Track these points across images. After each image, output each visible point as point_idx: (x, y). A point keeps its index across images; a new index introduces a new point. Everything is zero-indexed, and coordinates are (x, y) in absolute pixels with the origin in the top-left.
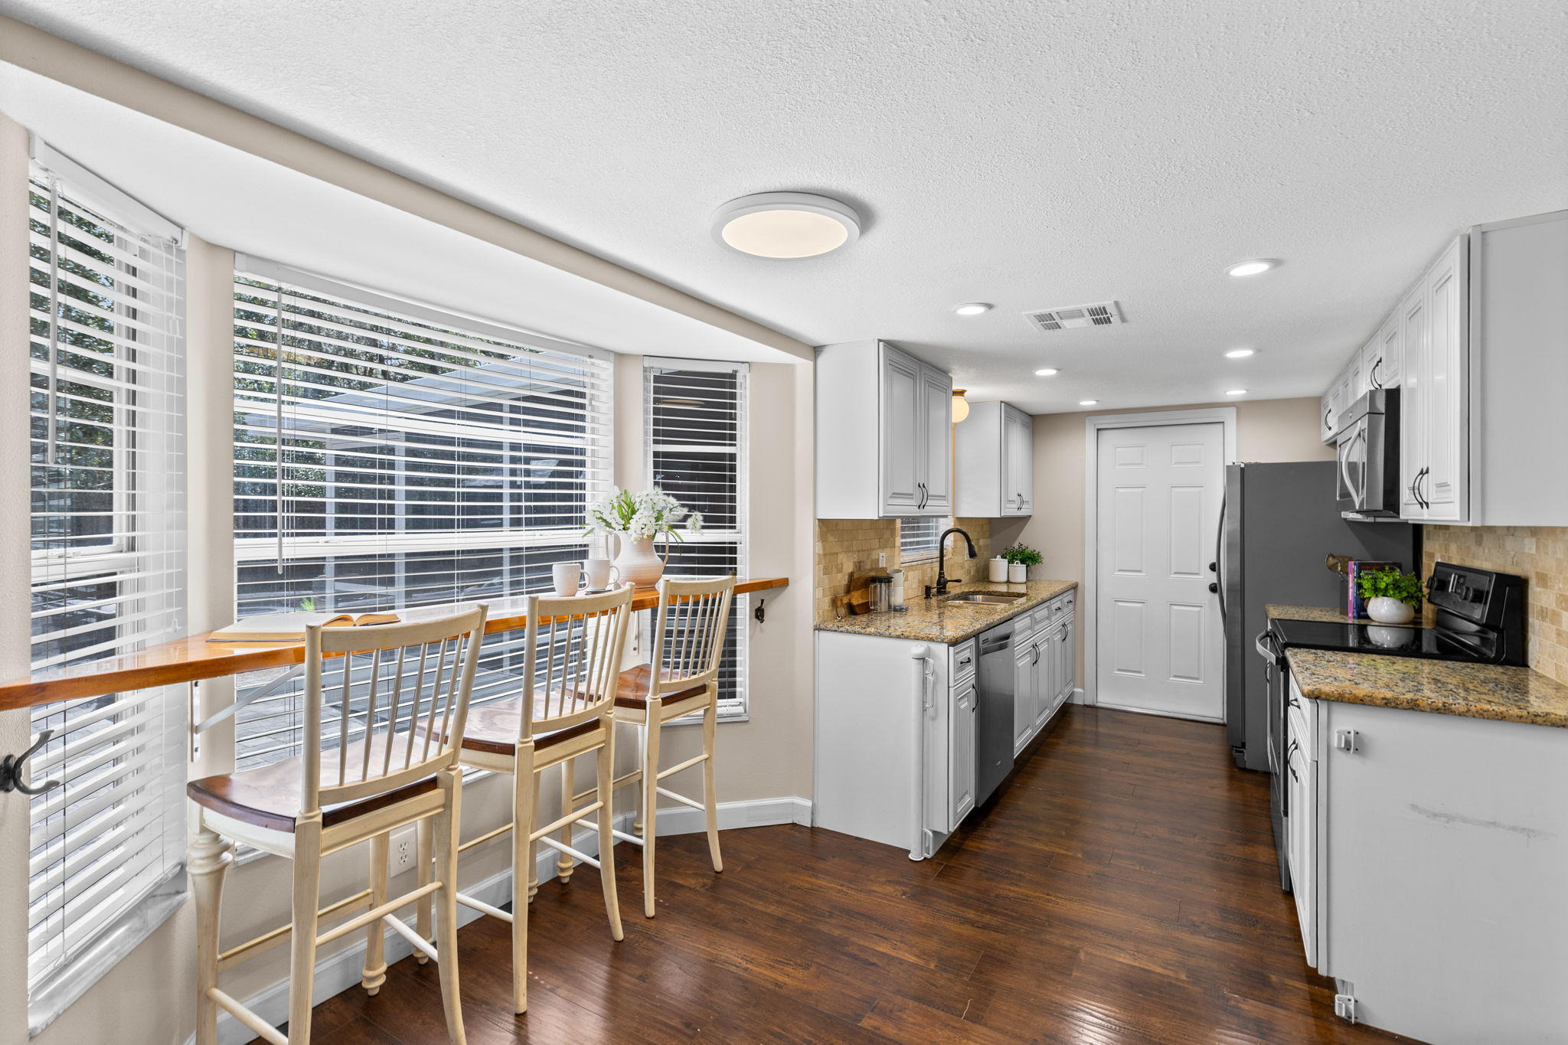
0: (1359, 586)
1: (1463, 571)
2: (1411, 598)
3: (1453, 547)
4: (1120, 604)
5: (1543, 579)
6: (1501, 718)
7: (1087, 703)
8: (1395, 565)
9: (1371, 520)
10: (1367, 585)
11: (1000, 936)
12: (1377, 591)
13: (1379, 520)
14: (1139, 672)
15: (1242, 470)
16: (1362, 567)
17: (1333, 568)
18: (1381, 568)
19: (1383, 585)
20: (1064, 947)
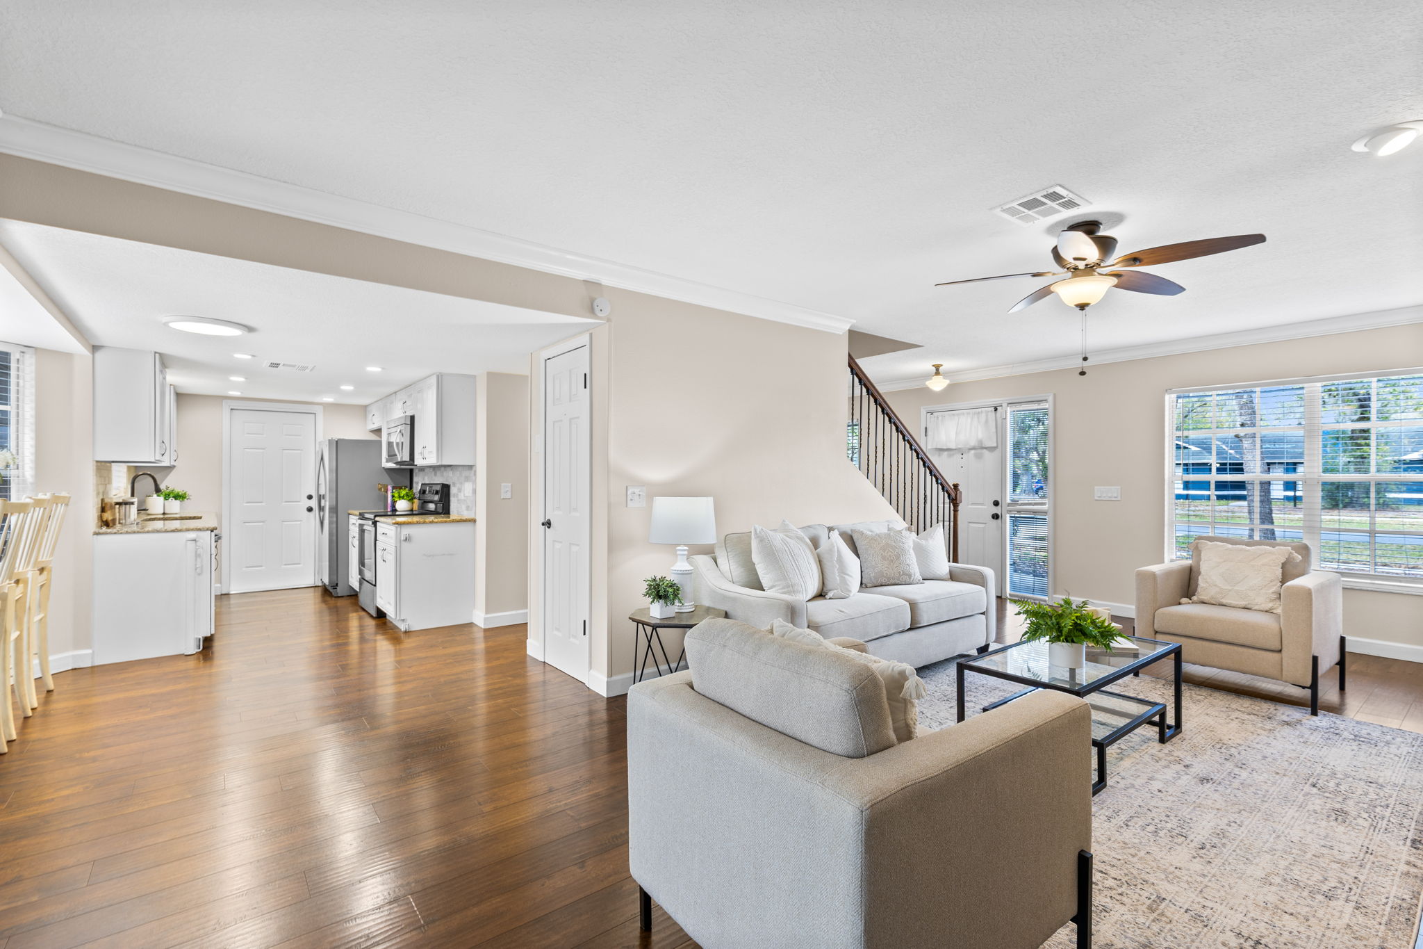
0: (393, 496)
1: (431, 485)
2: (411, 500)
3: (426, 478)
4: (247, 524)
5: (454, 484)
6: (446, 522)
7: (223, 593)
8: (406, 487)
9: (398, 467)
10: (396, 495)
12: (400, 497)
13: (402, 467)
14: (261, 566)
15: (337, 442)
16: (394, 488)
17: (380, 489)
18: (401, 488)
19: (402, 495)
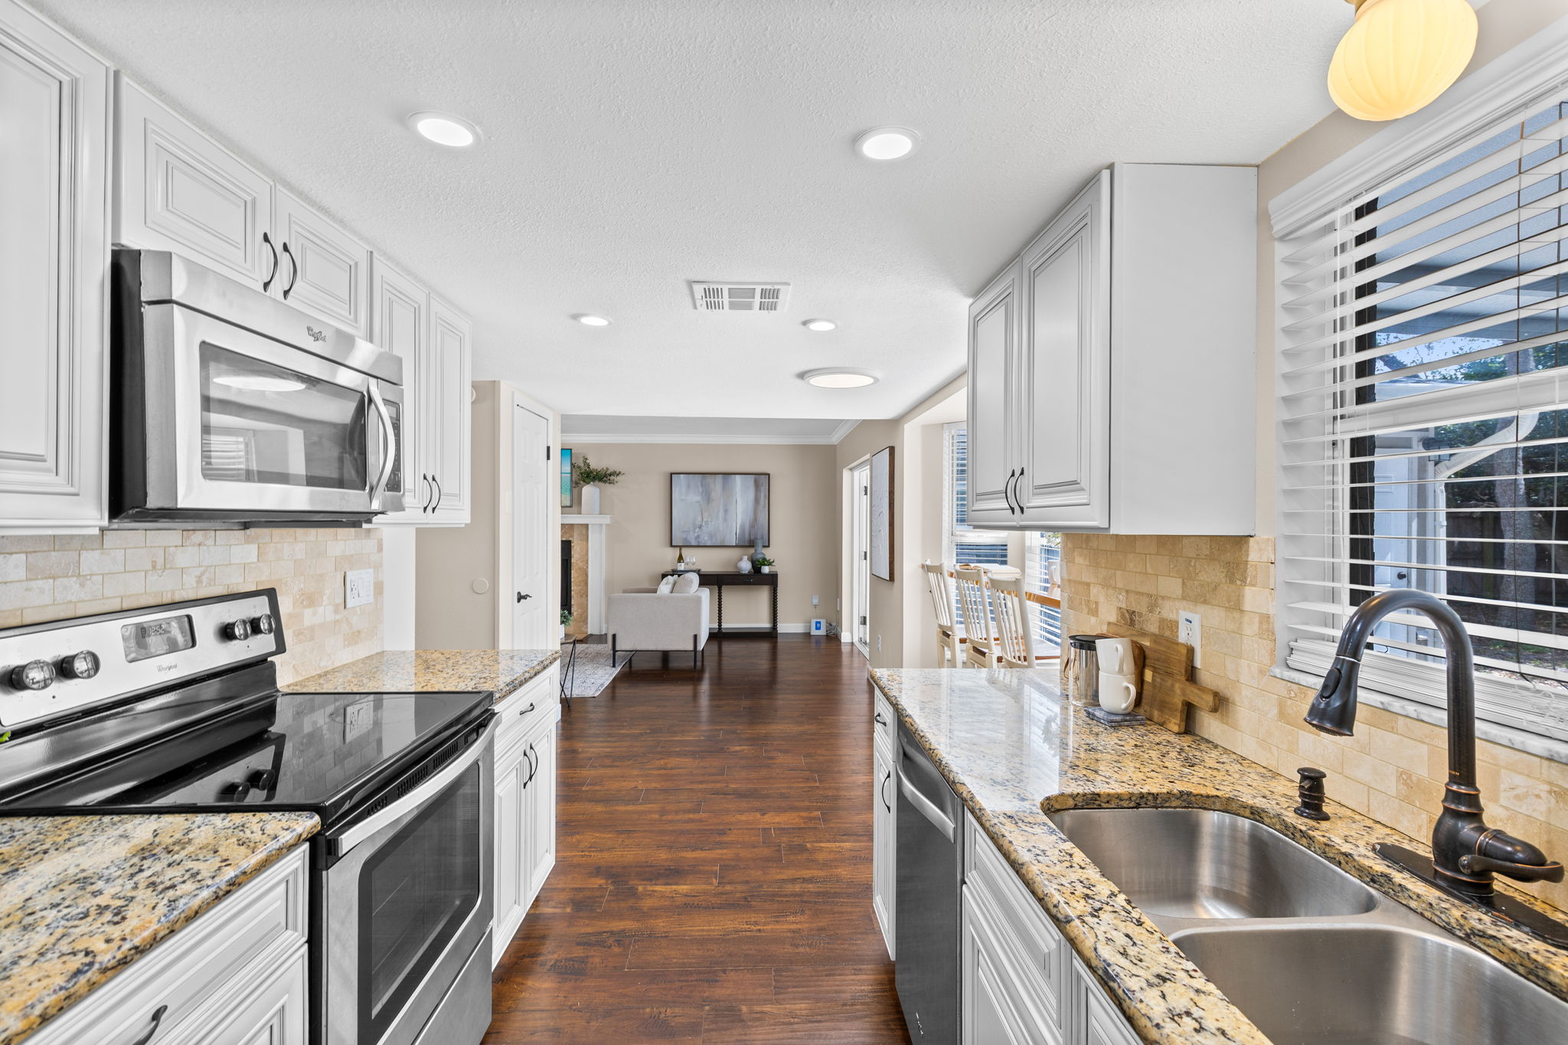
11: (779, 877)
20: (729, 883)
